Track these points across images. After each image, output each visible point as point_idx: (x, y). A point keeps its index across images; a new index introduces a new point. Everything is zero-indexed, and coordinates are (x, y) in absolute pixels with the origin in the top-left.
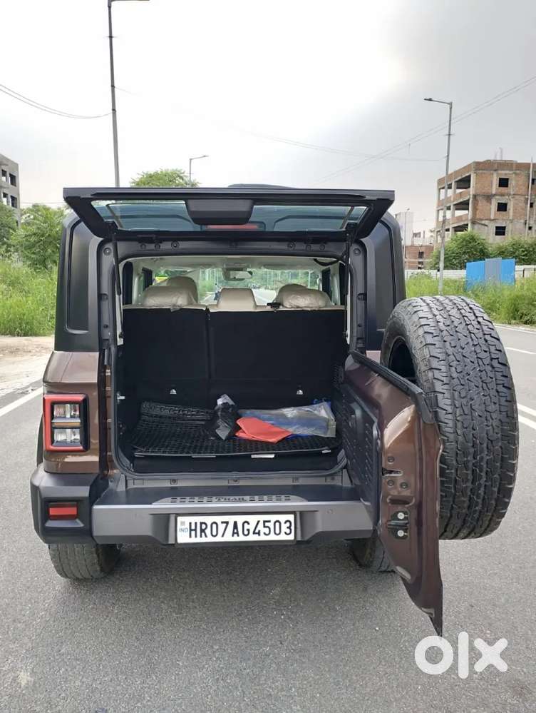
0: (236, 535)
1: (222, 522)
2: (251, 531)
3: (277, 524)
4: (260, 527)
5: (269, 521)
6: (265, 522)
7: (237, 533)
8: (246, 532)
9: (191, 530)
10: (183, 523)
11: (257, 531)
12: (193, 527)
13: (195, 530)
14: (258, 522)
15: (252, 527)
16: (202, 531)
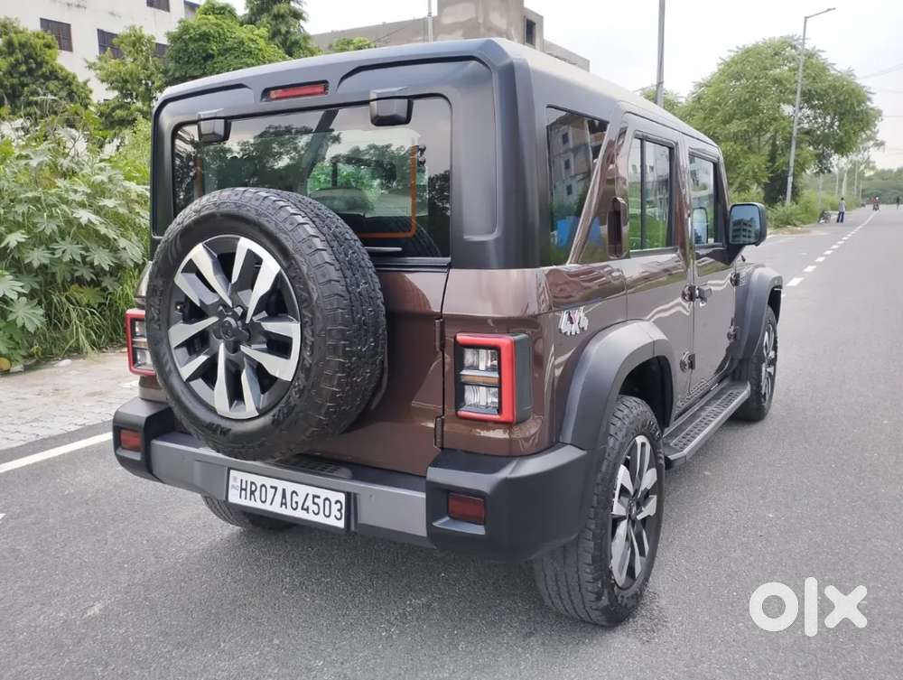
0: (284, 506)
1: (272, 487)
2: (300, 505)
3: (327, 502)
4: (309, 502)
5: (319, 497)
6: (314, 496)
7: (285, 504)
8: (294, 506)
9: (242, 489)
10: (235, 479)
11: (305, 507)
12: (244, 487)
13: (245, 490)
14: (307, 495)
15: (300, 499)
16: (252, 493)
